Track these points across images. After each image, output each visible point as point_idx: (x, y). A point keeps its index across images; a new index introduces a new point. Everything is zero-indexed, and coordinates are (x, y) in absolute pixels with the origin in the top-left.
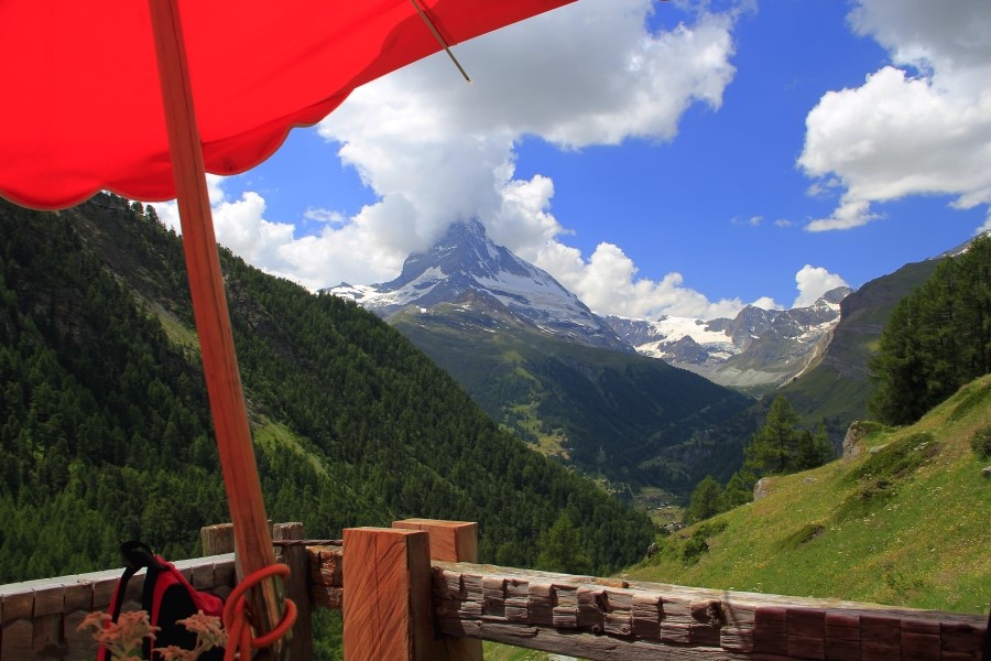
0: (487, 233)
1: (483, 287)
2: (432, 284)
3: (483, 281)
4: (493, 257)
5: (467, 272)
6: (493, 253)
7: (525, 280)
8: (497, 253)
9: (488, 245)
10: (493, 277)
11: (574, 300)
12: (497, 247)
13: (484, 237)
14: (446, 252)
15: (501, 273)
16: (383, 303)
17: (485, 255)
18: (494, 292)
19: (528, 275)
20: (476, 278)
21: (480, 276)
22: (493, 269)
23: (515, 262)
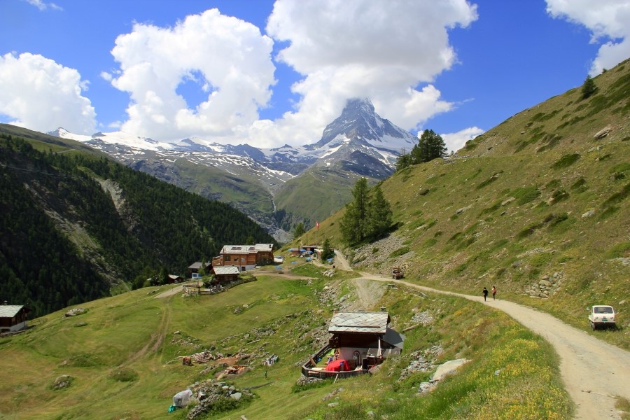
0: (375, 111)
1: (372, 146)
2: (340, 145)
3: (372, 142)
4: (380, 126)
5: (362, 137)
6: (380, 124)
7: (400, 140)
8: (382, 123)
9: (376, 119)
10: (379, 139)
12: (383, 120)
13: (374, 114)
14: (349, 124)
15: (384, 136)
16: (310, 157)
17: (374, 125)
18: (379, 149)
19: (402, 137)
20: (367, 140)
21: (370, 139)
22: (379, 134)
23: (393, 129)
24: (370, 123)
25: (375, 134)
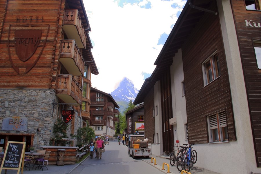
9: (135, 90)
14: (120, 91)
24: (130, 91)
25: (132, 95)
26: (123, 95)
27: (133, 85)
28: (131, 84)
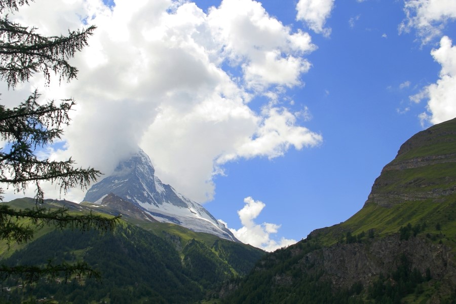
0: (155, 175)
1: (145, 209)
3: (144, 205)
4: (160, 192)
5: (132, 197)
6: (160, 189)
8: (163, 189)
9: (156, 183)
10: (155, 204)
11: (222, 227)
12: (164, 185)
13: (153, 176)
14: (120, 184)
15: (164, 203)
17: (152, 188)
18: (151, 213)
19: (186, 206)
20: (140, 203)
21: (143, 202)
22: (157, 200)
23: (176, 196)
24: (146, 185)
25: (151, 198)
26: (130, 196)
27: (152, 170)
28: (146, 167)
